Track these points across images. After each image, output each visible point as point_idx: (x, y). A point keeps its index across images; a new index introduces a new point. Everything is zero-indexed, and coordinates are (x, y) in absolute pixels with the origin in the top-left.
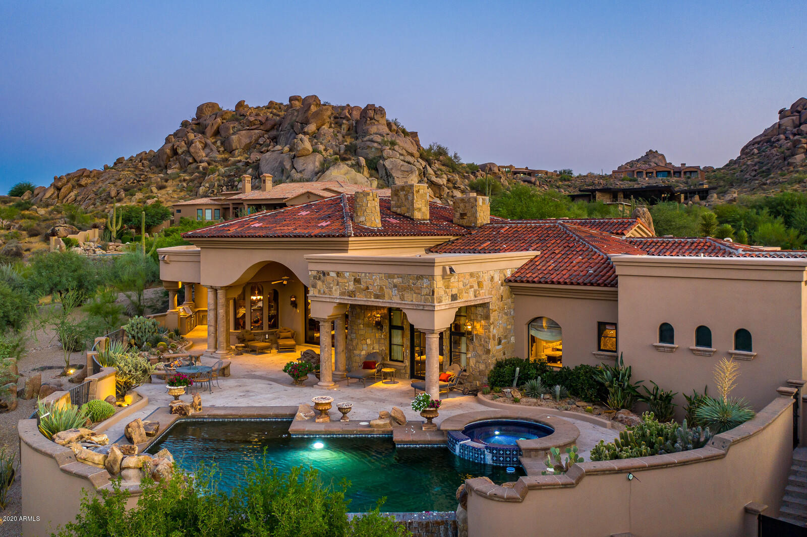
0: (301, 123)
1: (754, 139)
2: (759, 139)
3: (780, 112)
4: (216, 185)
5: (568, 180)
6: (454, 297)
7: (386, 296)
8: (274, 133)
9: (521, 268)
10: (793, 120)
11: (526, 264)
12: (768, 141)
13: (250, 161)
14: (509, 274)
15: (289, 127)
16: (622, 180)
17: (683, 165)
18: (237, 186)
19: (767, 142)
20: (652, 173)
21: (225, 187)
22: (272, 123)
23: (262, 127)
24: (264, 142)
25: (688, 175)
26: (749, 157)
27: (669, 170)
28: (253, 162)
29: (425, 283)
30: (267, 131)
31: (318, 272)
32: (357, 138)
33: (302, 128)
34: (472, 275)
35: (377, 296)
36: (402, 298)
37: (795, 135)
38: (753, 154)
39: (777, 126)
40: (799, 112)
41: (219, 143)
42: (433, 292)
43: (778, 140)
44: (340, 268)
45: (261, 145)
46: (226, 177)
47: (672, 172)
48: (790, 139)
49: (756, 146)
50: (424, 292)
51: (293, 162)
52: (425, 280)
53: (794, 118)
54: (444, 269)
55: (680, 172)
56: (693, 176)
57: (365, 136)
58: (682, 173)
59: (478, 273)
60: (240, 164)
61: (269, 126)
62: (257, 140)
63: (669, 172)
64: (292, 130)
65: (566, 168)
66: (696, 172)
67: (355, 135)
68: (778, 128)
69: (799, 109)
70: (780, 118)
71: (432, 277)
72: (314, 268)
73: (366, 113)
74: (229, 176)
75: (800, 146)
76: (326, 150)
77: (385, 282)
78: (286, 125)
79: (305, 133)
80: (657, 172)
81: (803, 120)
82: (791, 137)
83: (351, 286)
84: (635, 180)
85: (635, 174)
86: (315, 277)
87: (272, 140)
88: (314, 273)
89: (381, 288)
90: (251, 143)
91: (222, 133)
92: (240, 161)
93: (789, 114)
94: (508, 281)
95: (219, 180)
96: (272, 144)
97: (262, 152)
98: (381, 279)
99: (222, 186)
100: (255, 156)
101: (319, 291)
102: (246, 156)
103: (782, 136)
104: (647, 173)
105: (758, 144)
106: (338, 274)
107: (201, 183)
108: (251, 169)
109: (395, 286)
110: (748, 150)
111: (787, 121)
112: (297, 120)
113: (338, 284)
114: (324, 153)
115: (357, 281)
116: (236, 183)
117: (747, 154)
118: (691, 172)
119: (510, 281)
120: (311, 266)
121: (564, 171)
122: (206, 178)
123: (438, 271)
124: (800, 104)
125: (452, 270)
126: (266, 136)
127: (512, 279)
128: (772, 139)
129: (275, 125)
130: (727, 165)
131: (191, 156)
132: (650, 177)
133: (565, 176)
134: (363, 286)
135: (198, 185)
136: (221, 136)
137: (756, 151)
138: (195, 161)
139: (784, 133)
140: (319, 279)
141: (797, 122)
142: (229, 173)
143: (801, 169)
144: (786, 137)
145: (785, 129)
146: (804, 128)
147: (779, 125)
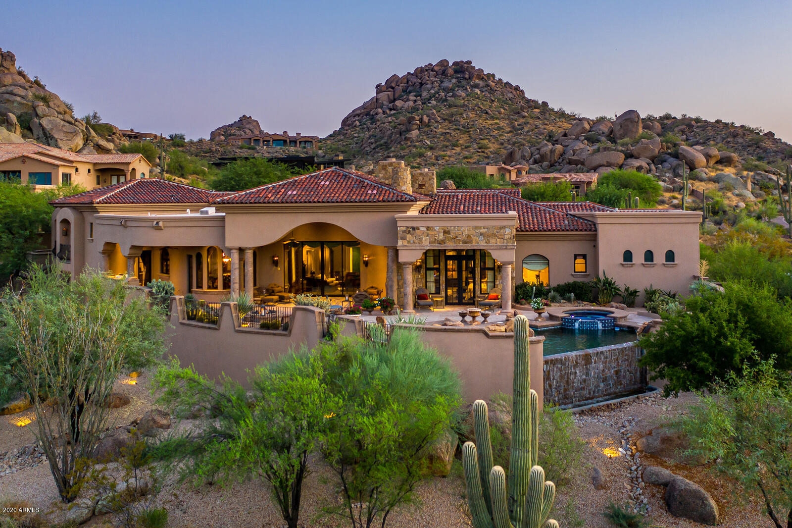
1: (353, 111)
2: (359, 112)
3: (377, 87)
5: (182, 146)
10: (388, 95)
12: (368, 114)
16: (241, 148)
17: (299, 134)
19: (366, 115)
20: (269, 141)
25: (303, 145)
26: (352, 128)
27: (285, 139)
37: (391, 110)
38: (355, 126)
39: (375, 100)
40: (393, 88)
43: (377, 114)
47: (288, 141)
48: (387, 113)
49: (357, 118)
53: (389, 93)
55: (295, 142)
56: (308, 145)
58: (298, 143)
63: (285, 141)
65: (178, 133)
66: (311, 142)
68: (375, 102)
69: (393, 85)
70: (377, 93)
75: (414, 122)
80: (273, 140)
81: (397, 96)
82: (388, 111)
84: (254, 149)
85: (252, 141)
93: (385, 89)
103: (380, 110)
104: (264, 141)
105: (359, 116)
110: (349, 122)
111: (384, 96)
117: (349, 125)
118: (305, 142)
121: (176, 135)
124: (393, 81)
128: (372, 113)
130: (331, 136)
132: (267, 145)
133: (178, 140)
137: (358, 123)
139: (381, 108)
141: (392, 98)
143: (417, 144)
144: (383, 112)
145: (382, 103)
146: (399, 103)
147: (377, 99)
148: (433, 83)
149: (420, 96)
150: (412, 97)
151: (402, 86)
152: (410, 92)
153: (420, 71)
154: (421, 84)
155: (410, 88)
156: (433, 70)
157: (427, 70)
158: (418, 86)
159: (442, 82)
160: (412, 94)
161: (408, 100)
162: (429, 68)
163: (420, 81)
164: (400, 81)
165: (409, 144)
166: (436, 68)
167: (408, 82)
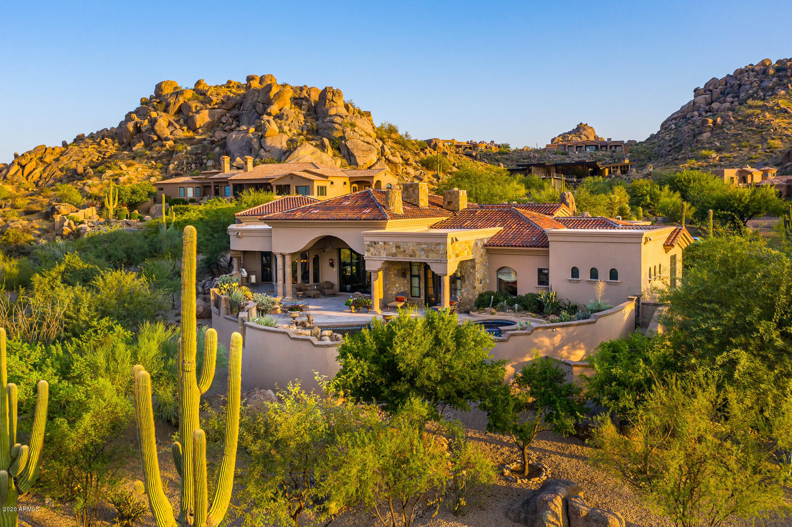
0: (263, 104)
1: (672, 115)
2: (676, 116)
3: (695, 91)
4: (185, 162)
5: (507, 154)
6: (457, 256)
7: (417, 255)
8: (235, 112)
9: (492, 238)
10: (705, 98)
11: (495, 235)
12: (684, 117)
13: (215, 140)
14: (486, 242)
15: (251, 107)
16: (555, 154)
17: (609, 139)
18: (206, 164)
19: (683, 119)
20: (582, 147)
21: (193, 165)
22: (234, 102)
23: (224, 107)
24: (227, 121)
25: (613, 149)
26: (668, 131)
27: (597, 144)
28: (219, 141)
29: (442, 247)
30: (229, 110)
31: (371, 242)
32: (317, 119)
33: (265, 109)
34: (466, 242)
35: (411, 256)
36: (427, 256)
37: (707, 112)
38: (671, 129)
39: (692, 103)
40: (711, 91)
41: (182, 121)
42: (447, 252)
43: (693, 117)
44: (386, 239)
45: (224, 123)
46: (194, 155)
47: (599, 146)
48: (703, 115)
49: (674, 121)
50: (441, 252)
51: (260, 142)
52: (441, 246)
53: (707, 96)
54: (452, 238)
55: (606, 146)
56: (618, 149)
57: (325, 117)
58: (608, 147)
59: (469, 241)
60: (205, 143)
61: (230, 106)
62: (219, 119)
63: (597, 146)
64: (254, 110)
65: (505, 143)
66: (621, 146)
67: (315, 116)
68: (693, 105)
69: (711, 88)
70: (695, 97)
71: (445, 244)
72: (367, 240)
73: (325, 96)
74: (196, 154)
76: (290, 130)
77: (416, 248)
78: (248, 104)
79: (269, 114)
80: (586, 146)
81: (714, 97)
82: (704, 114)
83: (394, 250)
84: (566, 154)
85: (567, 148)
86: (369, 245)
87: (234, 119)
88: (368, 243)
89: (414, 251)
90: (214, 121)
91: (185, 111)
92: (205, 139)
93: (703, 92)
94: (485, 246)
95: (187, 158)
96: (234, 122)
97: (225, 131)
98: (413, 246)
99: (190, 163)
100: (219, 135)
101: (372, 254)
102: (211, 134)
103: (696, 113)
104: (577, 147)
105: (676, 120)
106: (385, 243)
107: (170, 161)
108: (218, 148)
109: (423, 250)
110: (667, 126)
111: (701, 99)
112: (259, 100)
113: (385, 249)
114: (289, 134)
115: (398, 247)
116: (205, 161)
117: (666, 128)
118: (616, 146)
119: (486, 246)
120: (366, 239)
121: (503, 145)
122: (174, 156)
123: (449, 241)
124: (712, 83)
125: (456, 240)
126: (228, 115)
127: (488, 244)
128: (688, 116)
129: (236, 104)
130: (648, 139)
131: (155, 134)
132: (580, 151)
134: (402, 249)
135: (168, 163)
136: (183, 114)
137: (673, 126)
138: (159, 138)
139: (698, 110)
140: (372, 246)
141: (709, 101)
142: (196, 151)
143: (707, 145)
144: (700, 114)
145: (699, 106)
146: (715, 105)
147: (694, 103)
148: (752, 83)
149: (738, 97)
150: (729, 99)
151: (721, 89)
152: (728, 94)
153: (740, 72)
154: (740, 85)
155: (728, 90)
156: (753, 70)
157: (747, 71)
158: (737, 88)
159: (761, 82)
160: (729, 95)
161: (725, 102)
162: (750, 69)
163: (738, 82)
164: (718, 83)
165: (700, 146)
166: (757, 69)
167: (726, 84)
